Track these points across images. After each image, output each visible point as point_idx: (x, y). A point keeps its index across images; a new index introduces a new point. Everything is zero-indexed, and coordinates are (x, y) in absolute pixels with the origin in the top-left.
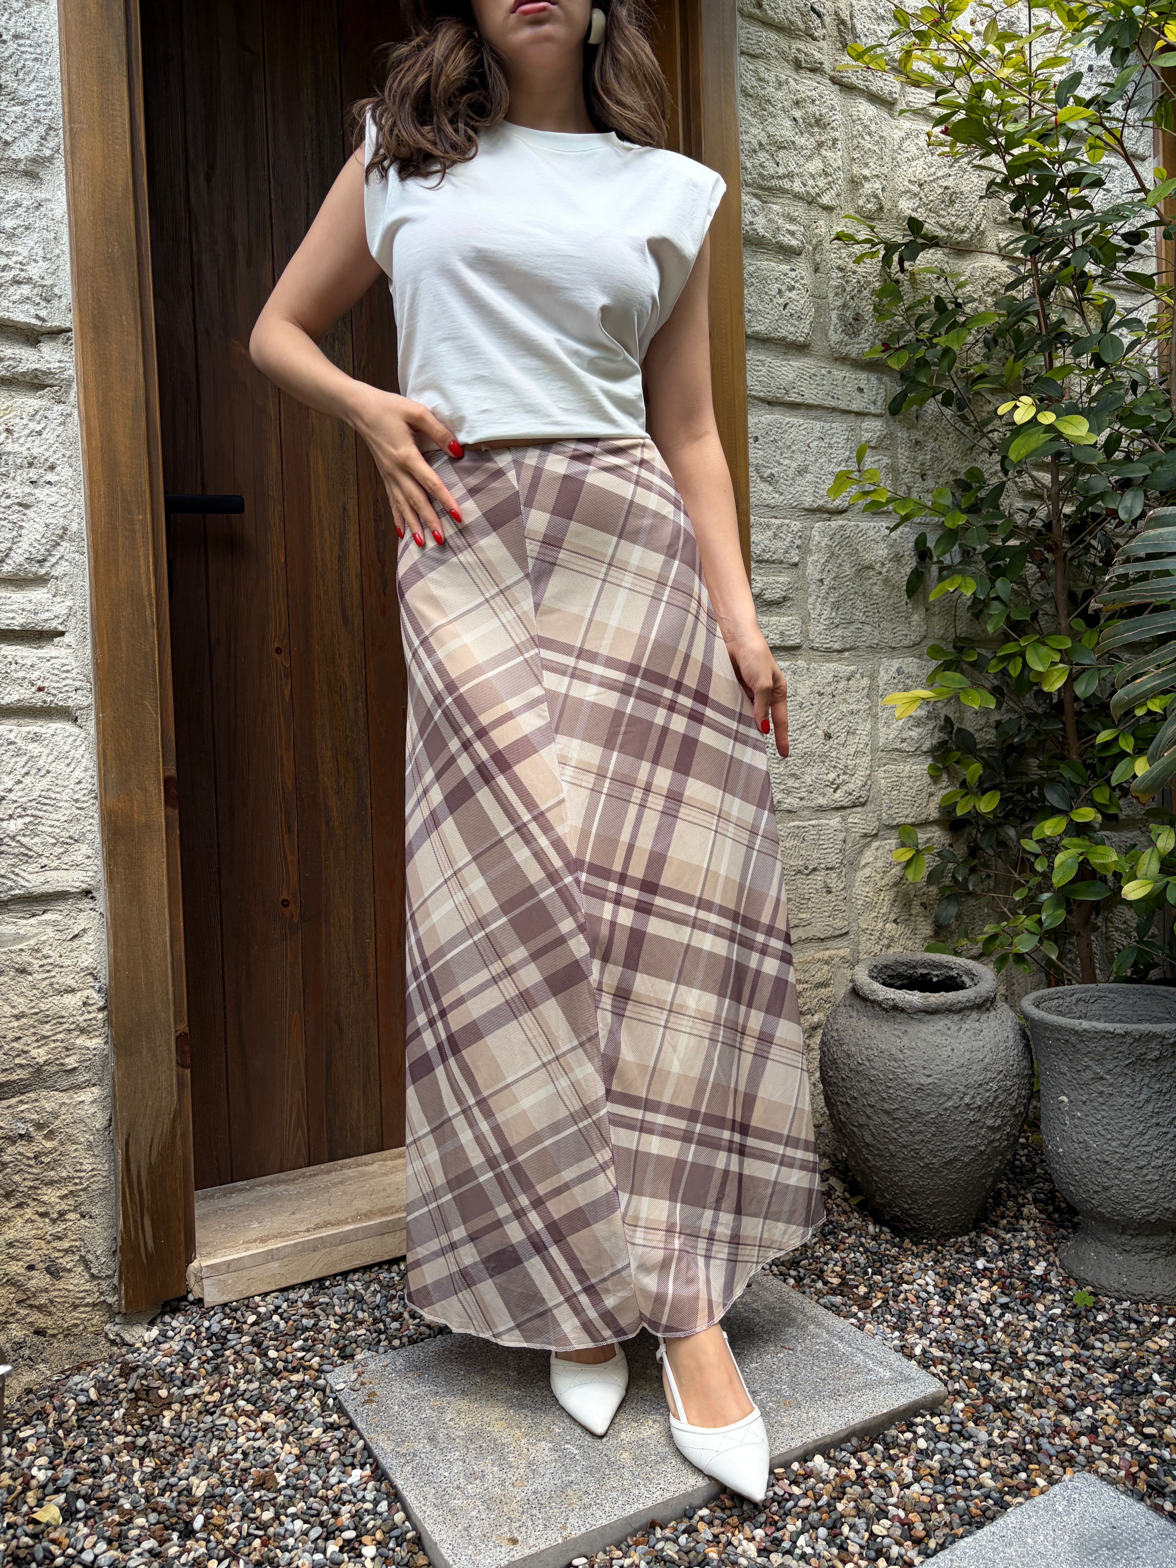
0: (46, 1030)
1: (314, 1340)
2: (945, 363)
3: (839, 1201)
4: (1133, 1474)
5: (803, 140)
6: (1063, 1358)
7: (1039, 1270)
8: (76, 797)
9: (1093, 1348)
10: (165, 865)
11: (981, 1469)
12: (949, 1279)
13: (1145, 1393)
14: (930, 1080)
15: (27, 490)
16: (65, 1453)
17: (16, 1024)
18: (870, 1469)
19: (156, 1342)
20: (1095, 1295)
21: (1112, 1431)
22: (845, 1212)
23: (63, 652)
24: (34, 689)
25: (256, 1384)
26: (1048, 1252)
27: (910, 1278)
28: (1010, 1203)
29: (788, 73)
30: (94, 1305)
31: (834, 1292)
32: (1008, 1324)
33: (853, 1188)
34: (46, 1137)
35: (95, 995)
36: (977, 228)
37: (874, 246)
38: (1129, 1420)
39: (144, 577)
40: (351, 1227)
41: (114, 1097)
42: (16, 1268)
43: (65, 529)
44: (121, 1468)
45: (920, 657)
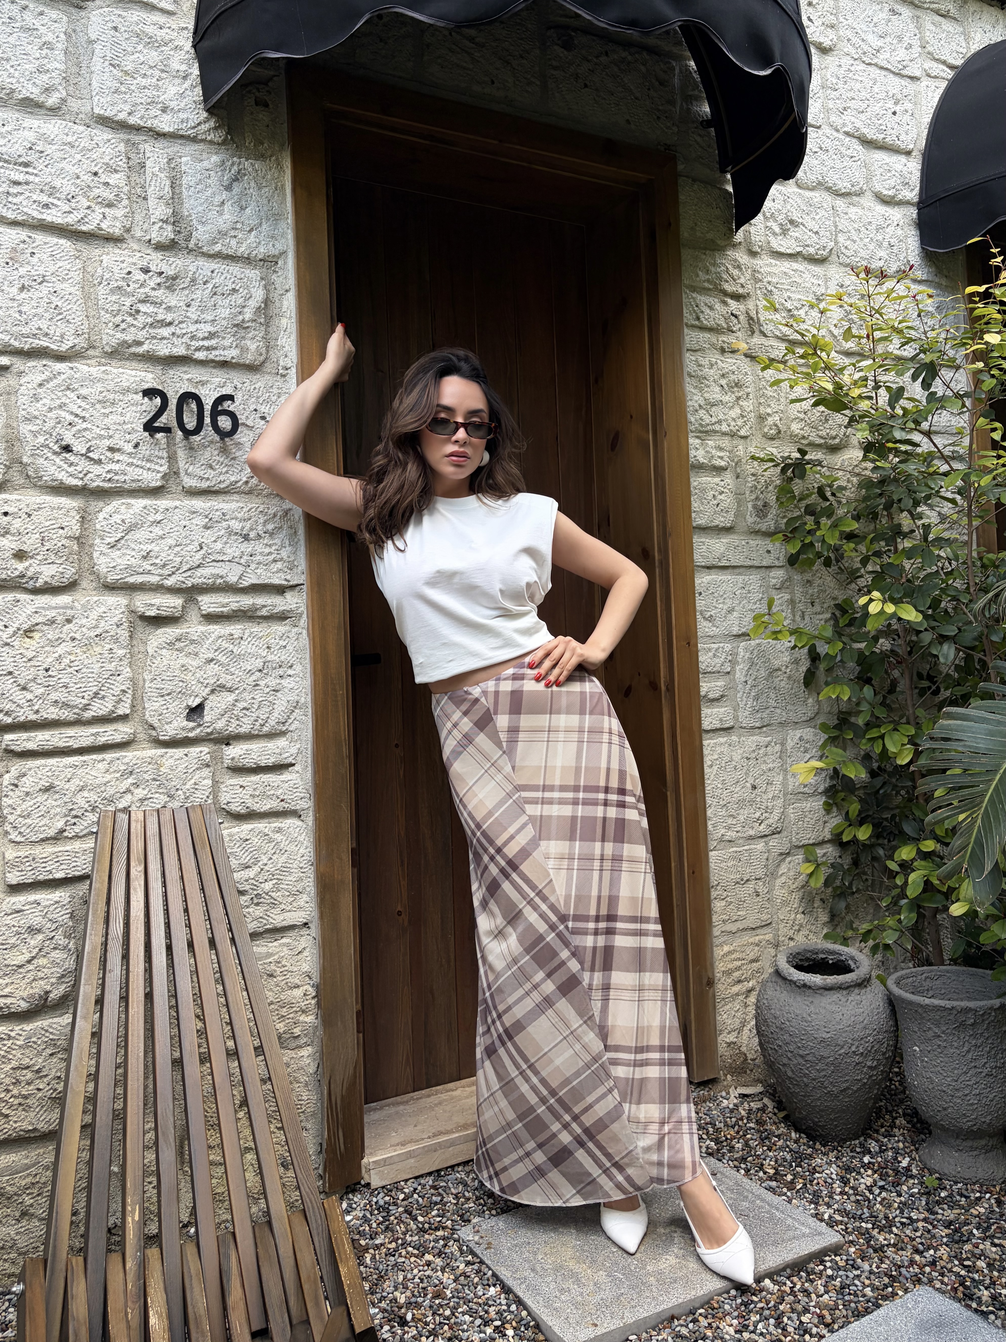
0: (284, 1012)
1: (443, 1210)
3: (770, 1115)
4: (956, 1288)
5: (727, 398)
6: (918, 1220)
7: (905, 1163)
8: (302, 865)
9: (937, 1213)
12: (846, 1170)
13: (967, 1241)
14: (829, 1035)
15: (278, 681)
18: (798, 1286)
20: (940, 1179)
21: (945, 1264)
22: (775, 1123)
23: (294, 776)
24: (279, 800)
25: (416, 1238)
26: (911, 1151)
27: (820, 1169)
28: (887, 1117)
29: (717, 357)
31: (771, 1179)
32: (884, 1199)
33: (780, 1106)
35: (310, 989)
36: (844, 434)
38: (955, 1257)
39: (342, 728)
40: (457, 1135)
41: (321, 1053)
43: (298, 702)
45: (814, 727)
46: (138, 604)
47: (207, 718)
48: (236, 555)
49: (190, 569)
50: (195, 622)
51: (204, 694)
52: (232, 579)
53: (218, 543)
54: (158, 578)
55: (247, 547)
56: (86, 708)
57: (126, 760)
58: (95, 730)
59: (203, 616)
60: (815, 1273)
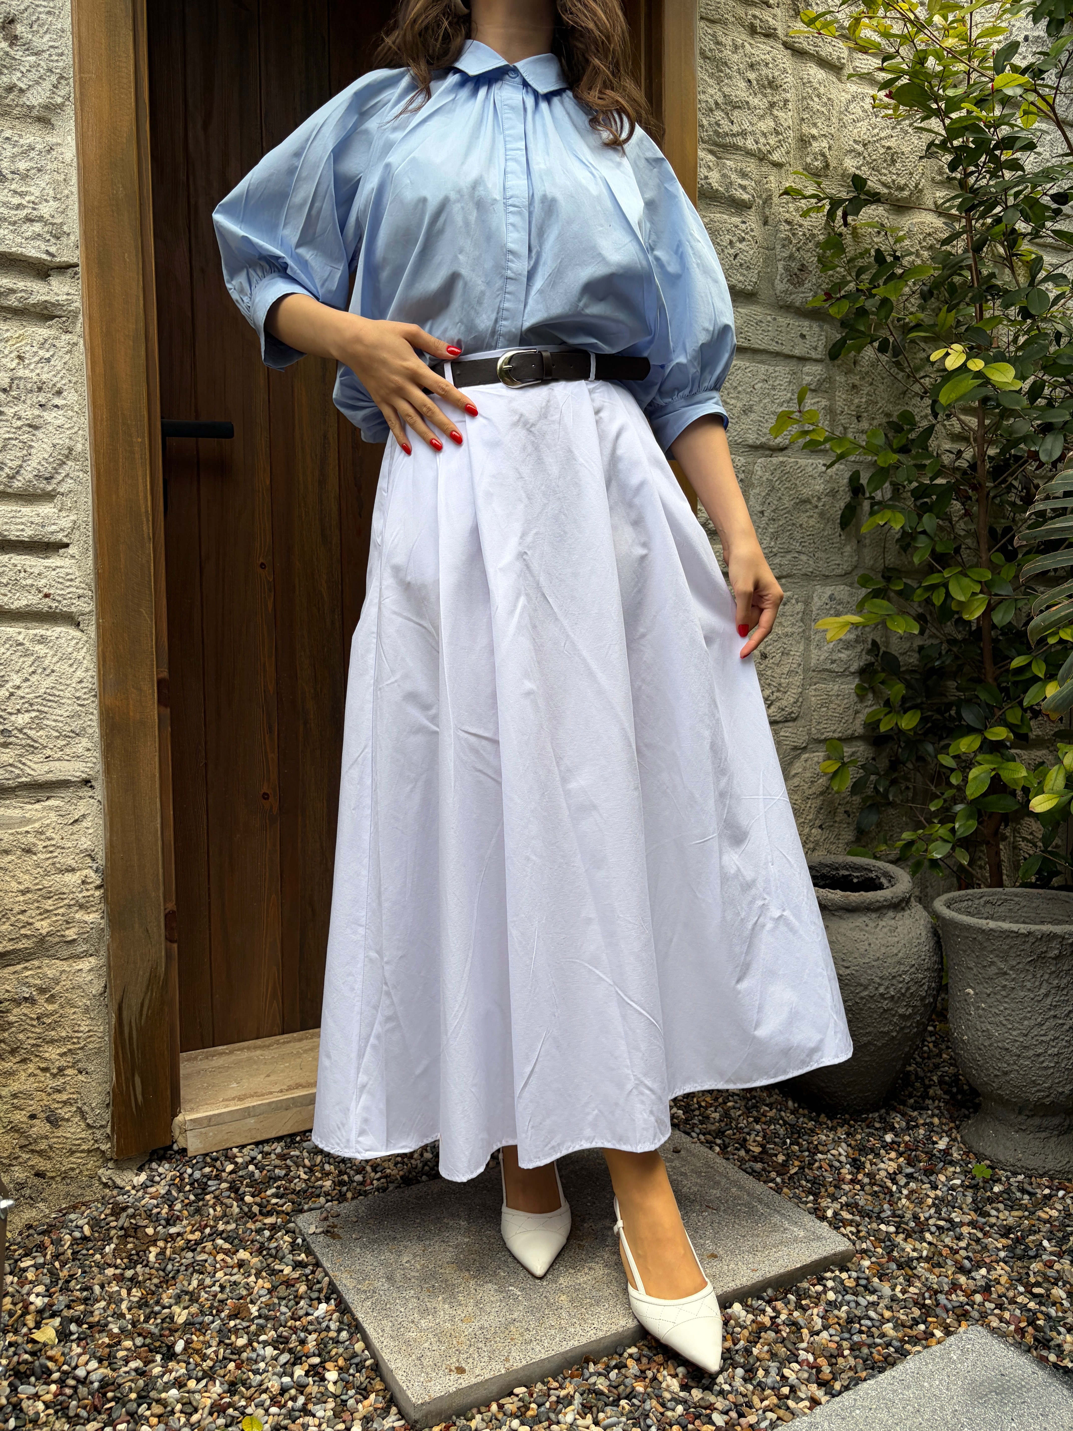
0: (48, 904)
1: (286, 1189)
2: (883, 313)
4: (1022, 1329)
5: (756, 101)
6: (962, 1224)
7: (942, 1144)
8: (77, 695)
9: (989, 1215)
10: (157, 759)
11: (884, 1321)
12: (860, 1150)
13: (1035, 1257)
15: (37, 412)
16: (60, 1282)
17: (22, 898)
18: (783, 1317)
19: (144, 1187)
20: (993, 1168)
21: (1004, 1290)
23: (67, 562)
24: (40, 595)
25: (233, 1226)
26: (951, 1130)
27: (825, 1148)
28: (917, 1085)
29: (744, 37)
30: (89, 1151)
31: (755, 1159)
32: (912, 1192)
34: (47, 1000)
35: (92, 874)
36: (916, 187)
37: (820, 200)
38: (1019, 1280)
39: (141, 495)
41: (109, 967)
42: (20, 1117)
43: (70, 449)
44: (110, 1297)
45: (851, 585)
60: (810, 1297)
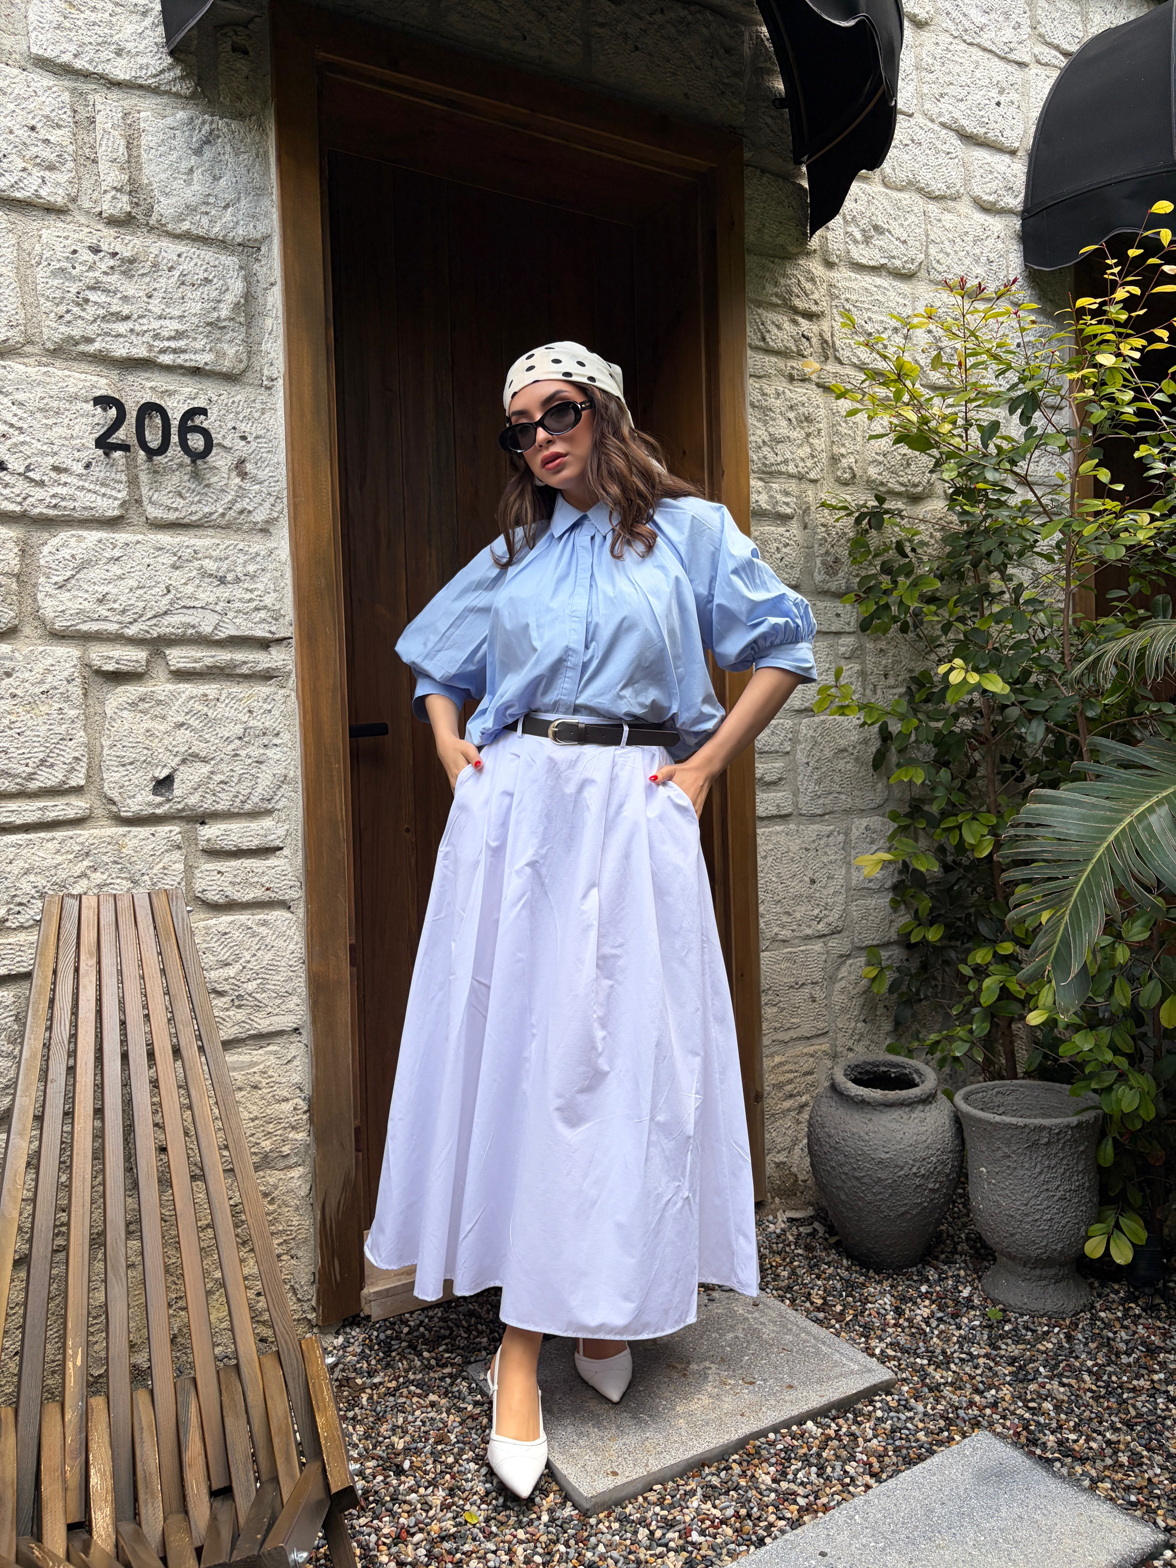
0: (270, 1128)
3: (821, 1240)
4: (1018, 1432)
5: (795, 434)
6: (979, 1356)
7: (966, 1293)
8: (290, 963)
9: (1000, 1349)
11: (918, 1430)
12: (901, 1300)
13: (1033, 1380)
14: (888, 1156)
15: (262, 751)
18: (844, 1430)
19: (343, 1347)
20: (1004, 1311)
21: (1007, 1405)
22: (825, 1249)
23: (282, 861)
24: (264, 889)
25: (419, 1375)
26: (974, 1280)
27: (873, 1299)
28: (948, 1242)
29: (785, 385)
30: (299, 1320)
31: (819, 1309)
32: (941, 1332)
33: (831, 1230)
34: (269, 1202)
35: (301, 1102)
38: (1019, 1397)
39: (338, 807)
41: (313, 1174)
43: (286, 776)
45: (883, 816)
46: (93, 656)
47: (177, 792)
48: (210, 600)
49: (155, 617)
50: (163, 679)
51: (173, 764)
52: (206, 629)
53: (189, 587)
54: (117, 626)
55: (224, 592)
56: (30, 777)
57: (81, 839)
58: (41, 804)
59: (171, 672)
60: (863, 1415)
